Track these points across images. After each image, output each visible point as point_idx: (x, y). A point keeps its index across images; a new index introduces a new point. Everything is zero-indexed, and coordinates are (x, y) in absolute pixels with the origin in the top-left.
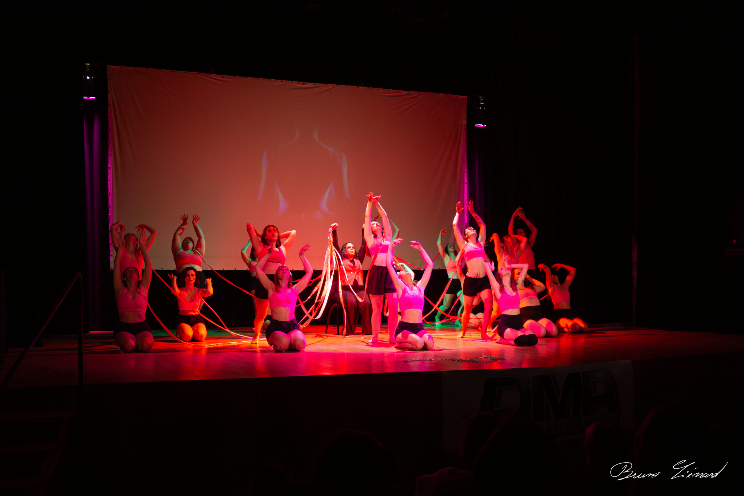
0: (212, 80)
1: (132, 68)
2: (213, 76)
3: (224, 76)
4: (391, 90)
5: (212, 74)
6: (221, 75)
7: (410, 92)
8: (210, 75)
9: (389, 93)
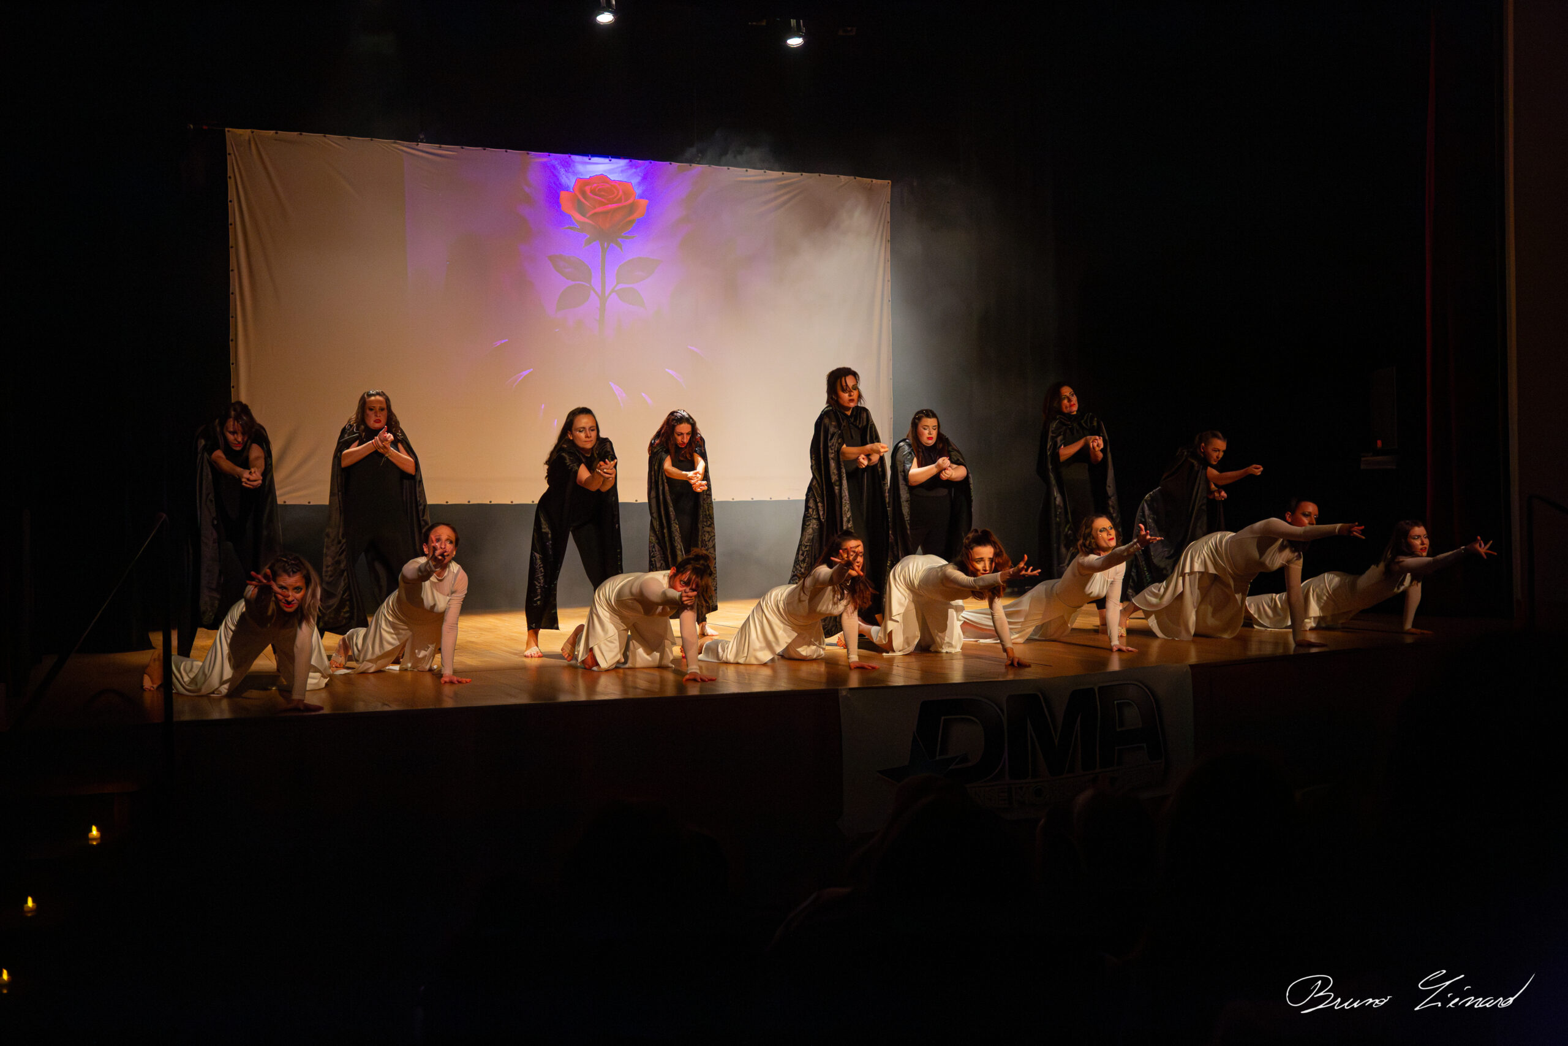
0: (420, 154)
1: (272, 132)
2: (421, 146)
3: (442, 146)
4: (751, 171)
5: (420, 144)
6: (438, 145)
7: (787, 174)
8: (418, 145)
9: (747, 176)
